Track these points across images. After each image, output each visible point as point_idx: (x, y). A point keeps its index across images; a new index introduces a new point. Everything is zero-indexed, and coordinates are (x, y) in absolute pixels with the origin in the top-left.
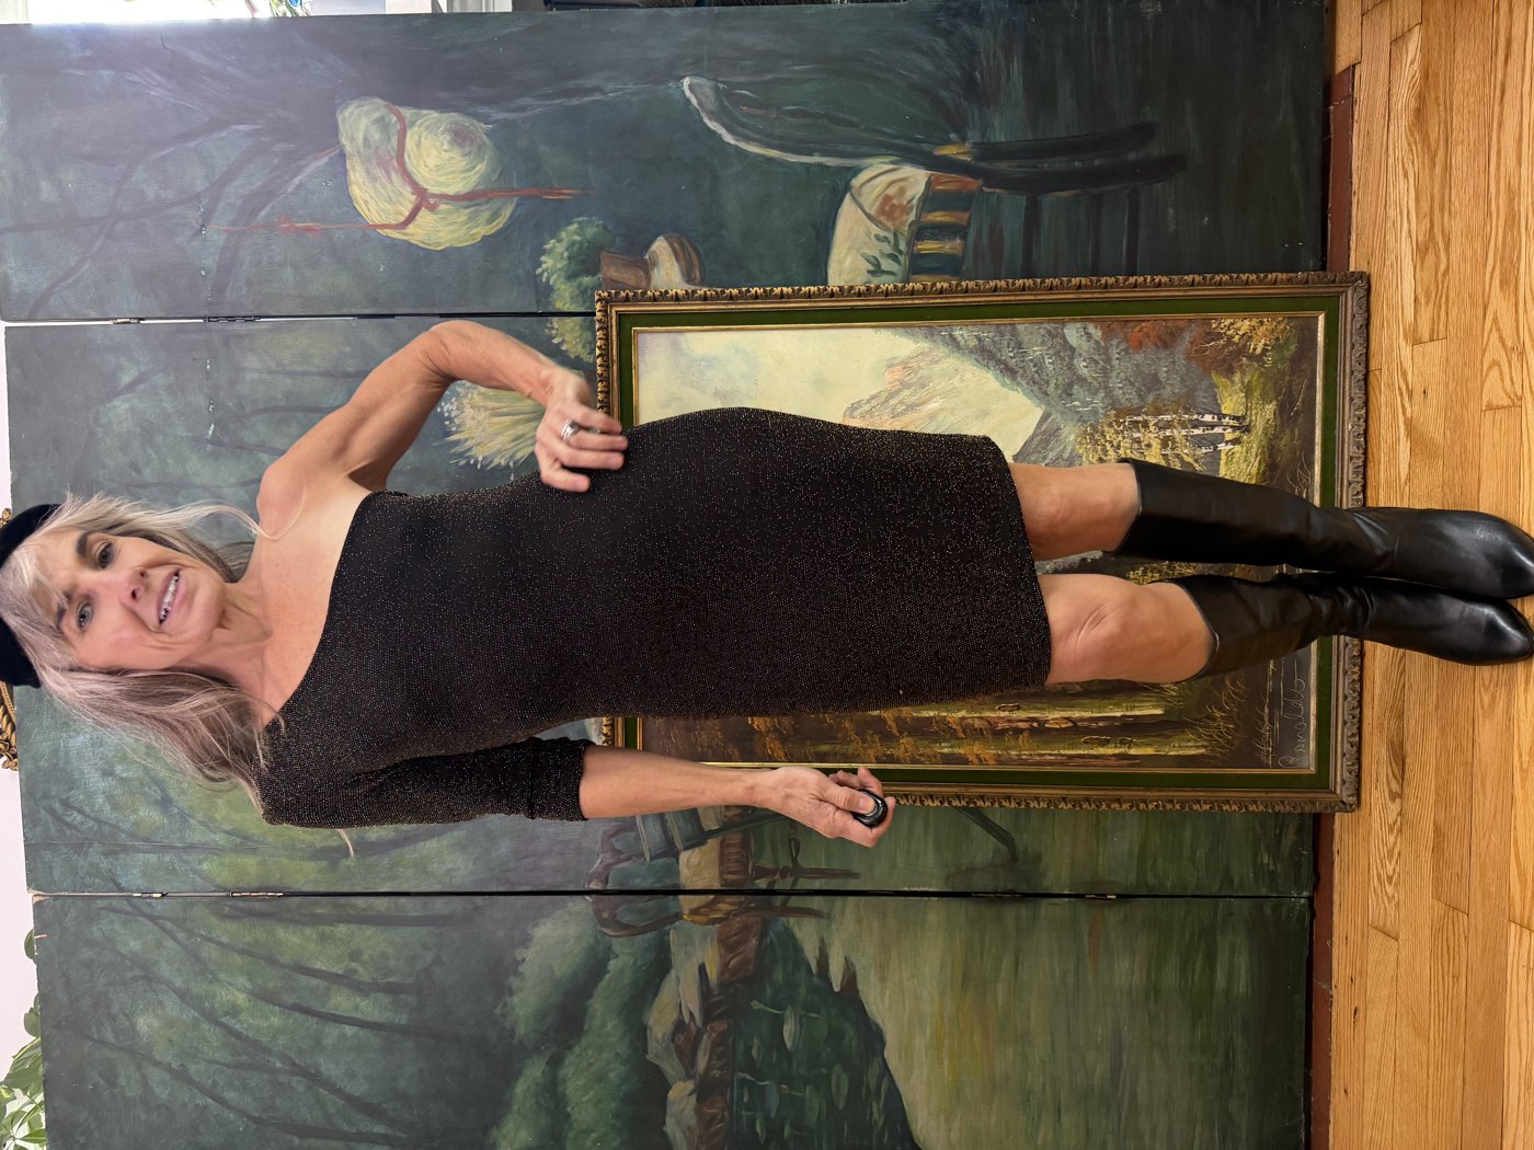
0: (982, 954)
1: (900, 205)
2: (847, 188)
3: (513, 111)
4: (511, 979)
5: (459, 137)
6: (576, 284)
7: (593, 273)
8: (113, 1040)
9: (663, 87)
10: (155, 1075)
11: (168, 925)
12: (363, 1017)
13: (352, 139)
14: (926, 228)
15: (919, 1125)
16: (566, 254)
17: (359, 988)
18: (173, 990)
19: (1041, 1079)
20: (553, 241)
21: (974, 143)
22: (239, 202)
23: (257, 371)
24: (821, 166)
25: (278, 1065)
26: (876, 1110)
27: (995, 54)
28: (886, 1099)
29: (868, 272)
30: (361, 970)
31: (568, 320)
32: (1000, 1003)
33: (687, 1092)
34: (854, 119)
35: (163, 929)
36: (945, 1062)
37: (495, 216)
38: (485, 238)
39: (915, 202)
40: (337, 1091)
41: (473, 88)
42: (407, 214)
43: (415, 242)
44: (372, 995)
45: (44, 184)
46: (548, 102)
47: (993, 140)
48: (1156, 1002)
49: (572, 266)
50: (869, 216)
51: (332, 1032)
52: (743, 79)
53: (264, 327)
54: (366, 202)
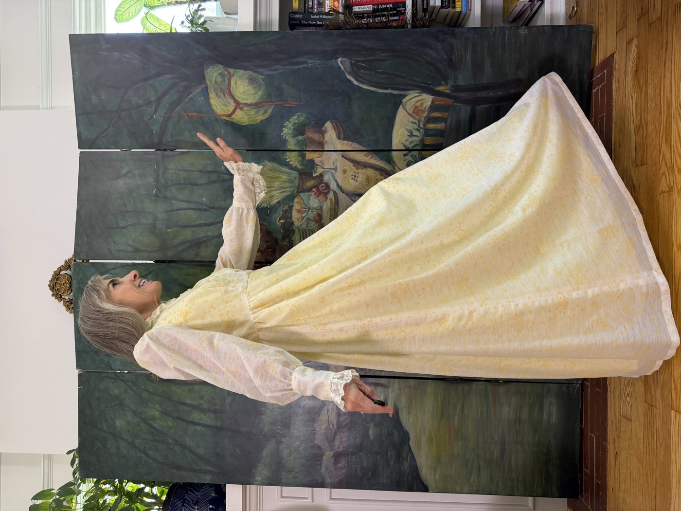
0: (449, 405)
1: (421, 110)
2: (401, 103)
3: (272, 71)
4: (262, 409)
5: (252, 81)
6: (296, 139)
7: (302, 134)
8: (106, 430)
9: (330, 61)
10: (123, 444)
11: (130, 384)
12: (203, 423)
13: (211, 81)
14: (431, 119)
15: (423, 474)
16: (292, 128)
17: (203, 411)
18: (131, 410)
19: (472, 456)
20: (287, 122)
21: (452, 86)
22: (168, 105)
23: (174, 169)
24: (391, 94)
25: (170, 441)
26: (406, 466)
27: (460, 50)
28: (410, 462)
29: (408, 135)
30: (204, 403)
31: (293, 153)
32: (456, 424)
33: (330, 456)
34: (404, 75)
35: (128, 385)
36: (434, 447)
37: (265, 112)
38: (262, 121)
39: (427, 108)
40: (192, 452)
41: (257, 61)
42: (232, 110)
43: (235, 122)
44: (208, 414)
45: (93, 97)
46: (286, 67)
47: (458, 84)
48: (519, 424)
49: (295, 131)
50: (409, 114)
51: (192, 428)
52: (361, 59)
53: (178, 153)
54: (216, 106)
